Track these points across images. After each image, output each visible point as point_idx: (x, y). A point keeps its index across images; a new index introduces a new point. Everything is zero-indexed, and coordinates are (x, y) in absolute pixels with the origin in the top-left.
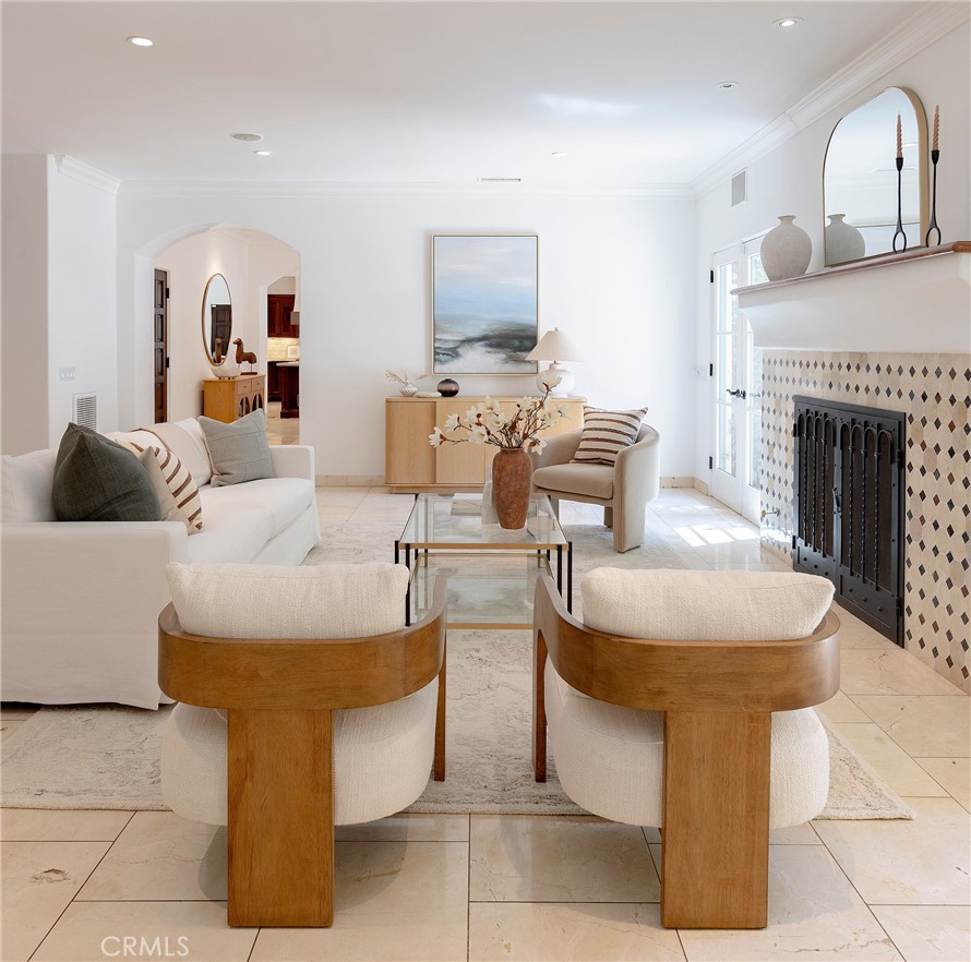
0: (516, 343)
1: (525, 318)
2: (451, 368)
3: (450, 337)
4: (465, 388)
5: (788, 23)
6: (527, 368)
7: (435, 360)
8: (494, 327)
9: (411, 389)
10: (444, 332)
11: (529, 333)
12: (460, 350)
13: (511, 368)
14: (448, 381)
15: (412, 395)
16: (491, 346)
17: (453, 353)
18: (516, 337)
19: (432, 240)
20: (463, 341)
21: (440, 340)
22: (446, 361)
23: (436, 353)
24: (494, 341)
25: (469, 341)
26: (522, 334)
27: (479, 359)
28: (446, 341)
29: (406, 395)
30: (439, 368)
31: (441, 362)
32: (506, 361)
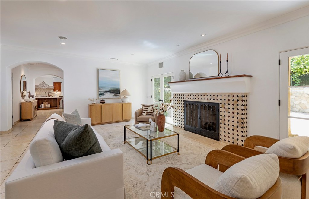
0: (116, 92)
1: (118, 87)
2: (103, 97)
3: (102, 91)
4: (107, 101)
5: (203, 35)
6: (118, 97)
7: (99, 96)
8: (112, 89)
9: (94, 102)
10: (101, 90)
11: (118, 90)
12: (104, 94)
13: (115, 97)
14: (102, 100)
15: (94, 104)
16: (111, 93)
17: (103, 94)
18: (116, 91)
19: (98, 70)
20: (105, 92)
21: (100, 91)
22: (101, 96)
23: (99, 94)
24: (112, 92)
25: (106, 92)
26: (117, 90)
27: (108, 95)
28: (101, 92)
29: (93, 104)
30: (100, 97)
31: (100, 96)
32: (114, 96)
